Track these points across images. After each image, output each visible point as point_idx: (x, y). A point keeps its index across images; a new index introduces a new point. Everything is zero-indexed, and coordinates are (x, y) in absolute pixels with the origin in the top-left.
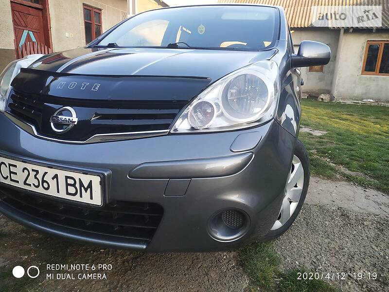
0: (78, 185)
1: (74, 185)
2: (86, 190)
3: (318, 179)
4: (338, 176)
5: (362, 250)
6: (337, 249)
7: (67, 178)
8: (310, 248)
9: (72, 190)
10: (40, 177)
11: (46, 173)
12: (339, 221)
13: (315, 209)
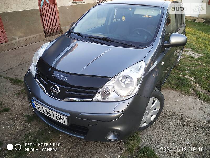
0: (60, 117)
1: (59, 117)
2: (63, 120)
3: (180, 94)
4: (192, 92)
5: (181, 140)
6: (169, 138)
7: (56, 115)
8: (157, 136)
9: (58, 118)
10: (48, 111)
11: (49, 111)
12: (178, 122)
13: (169, 114)
